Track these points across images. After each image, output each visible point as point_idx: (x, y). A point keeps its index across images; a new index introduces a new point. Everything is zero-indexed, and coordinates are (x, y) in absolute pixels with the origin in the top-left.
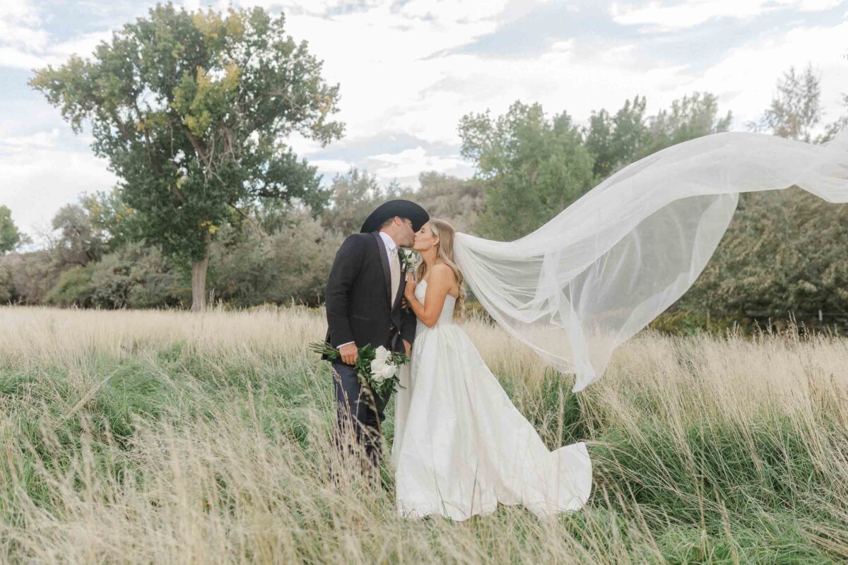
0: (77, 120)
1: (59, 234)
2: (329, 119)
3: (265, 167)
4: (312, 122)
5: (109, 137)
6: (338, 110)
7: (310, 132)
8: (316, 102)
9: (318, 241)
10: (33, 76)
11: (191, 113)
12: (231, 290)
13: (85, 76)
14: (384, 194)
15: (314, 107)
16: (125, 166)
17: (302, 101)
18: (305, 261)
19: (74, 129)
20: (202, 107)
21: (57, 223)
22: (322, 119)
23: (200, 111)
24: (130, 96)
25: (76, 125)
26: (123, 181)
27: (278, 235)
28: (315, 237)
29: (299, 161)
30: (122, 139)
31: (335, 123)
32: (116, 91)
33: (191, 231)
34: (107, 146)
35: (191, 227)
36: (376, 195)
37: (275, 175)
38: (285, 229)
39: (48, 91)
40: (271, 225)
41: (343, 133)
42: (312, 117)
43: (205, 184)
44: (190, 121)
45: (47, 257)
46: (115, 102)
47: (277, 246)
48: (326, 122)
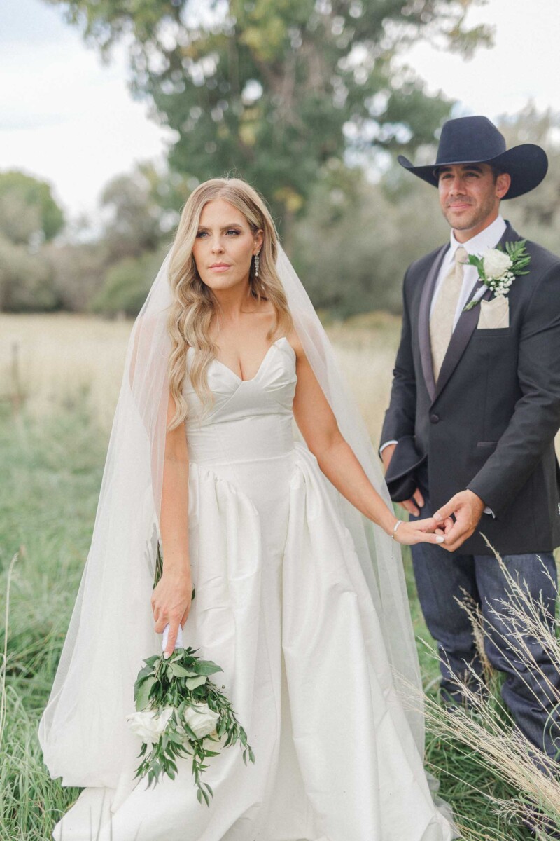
0: (105, 47)
1: (109, 213)
3: (379, 103)
4: (448, 25)
7: (443, 41)
11: (255, 23)
12: (331, 292)
16: (173, 112)
20: (271, 13)
21: (108, 197)
22: (461, 19)
23: (267, 19)
24: (173, 5)
26: (172, 136)
30: (166, 75)
34: (146, 84)
37: (394, 114)
39: (64, 7)
42: (445, 16)
43: (280, 135)
44: (252, 37)
45: (90, 249)
46: (151, 14)
47: (403, 222)
48: (469, 25)
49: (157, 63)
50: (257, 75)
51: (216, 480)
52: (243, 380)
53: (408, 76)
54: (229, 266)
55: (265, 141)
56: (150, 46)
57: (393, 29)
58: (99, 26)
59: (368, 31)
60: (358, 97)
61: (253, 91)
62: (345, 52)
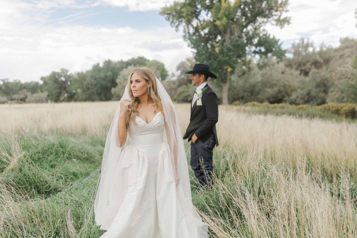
0: (177, 27)
1: (179, 73)
2: (284, 15)
3: (256, 41)
4: (276, 18)
5: (189, 33)
6: (288, 11)
7: (274, 23)
8: (277, 8)
9: (283, 73)
10: (161, 10)
11: (218, 19)
12: (241, 95)
13: (179, 8)
14: (318, 49)
15: (276, 11)
16: (195, 44)
17: (270, 9)
18: (274, 82)
19: (176, 31)
20: (223, 16)
21: (178, 68)
22: (280, 16)
23: (222, 18)
24: (196, 15)
25: (177, 29)
26: (195, 51)
27: (264, 71)
28: (281, 71)
29: (271, 37)
30: (194, 34)
31: (286, 18)
32: (189, 13)
33: (220, 71)
34: (188, 37)
35: (221, 68)
36: (314, 50)
37: (259, 44)
38: (268, 68)
39: (166, 16)
40: (261, 67)
41: (291, 21)
42: (275, 15)
43: (225, 50)
44: (218, 23)
45: (174, 82)
46: (189, 17)
47: (263, 75)
48: (282, 17)
49: (192, 31)
50: (220, 33)
51: (138, 151)
52: (147, 123)
53: (265, 33)
54: (137, 91)
55: (222, 52)
56: (190, 26)
57: (260, 19)
58: (175, 21)
59: (252, 20)
60: (250, 40)
61: (219, 38)
62: (246, 26)
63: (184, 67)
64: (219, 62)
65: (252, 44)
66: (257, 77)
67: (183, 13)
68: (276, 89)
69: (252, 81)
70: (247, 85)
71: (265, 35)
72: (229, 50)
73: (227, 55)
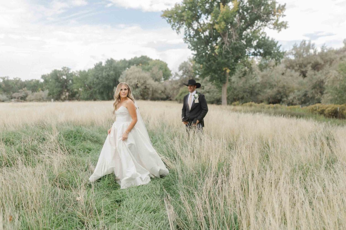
0: (178, 29)
2: (281, 20)
3: (255, 43)
4: (273, 22)
5: (190, 35)
6: (285, 16)
7: (272, 26)
8: (274, 13)
9: (283, 74)
10: (162, 13)
11: (217, 23)
12: (240, 96)
13: (180, 11)
14: (319, 50)
15: (274, 15)
16: (195, 47)
17: (268, 14)
18: (274, 83)
19: (178, 33)
20: (221, 20)
21: (181, 68)
22: (278, 20)
23: (220, 22)
24: (197, 18)
25: (178, 31)
26: (195, 52)
27: (265, 72)
28: (281, 72)
29: (270, 39)
30: (194, 37)
31: (283, 22)
32: (189, 17)
33: (219, 72)
34: (188, 38)
35: (220, 70)
36: (315, 52)
37: (259, 46)
38: (268, 69)
39: (167, 19)
40: (261, 67)
41: (287, 25)
42: (273, 20)
43: (224, 52)
44: (216, 27)
45: (176, 82)
46: (189, 21)
48: (279, 22)
49: (192, 33)
50: (219, 36)
53: (263, 35)
54: (125, 94)
55: (220, 53)
56: (190, 28)
57: (258, 23)
58: (176, 24)
59: (251, 24)
60: (249, 42)
61: (219, 39)
62: (245, 29)
63: (186, 67)
64: (218, 64)
65: (251, 46)
66: (258, 77)
67: (183, 16)
68: (275, 90)
69: (252, 82)
70: (247, 86)
71: (264, 38)
72: (228, 52)
73: (226, 58)
